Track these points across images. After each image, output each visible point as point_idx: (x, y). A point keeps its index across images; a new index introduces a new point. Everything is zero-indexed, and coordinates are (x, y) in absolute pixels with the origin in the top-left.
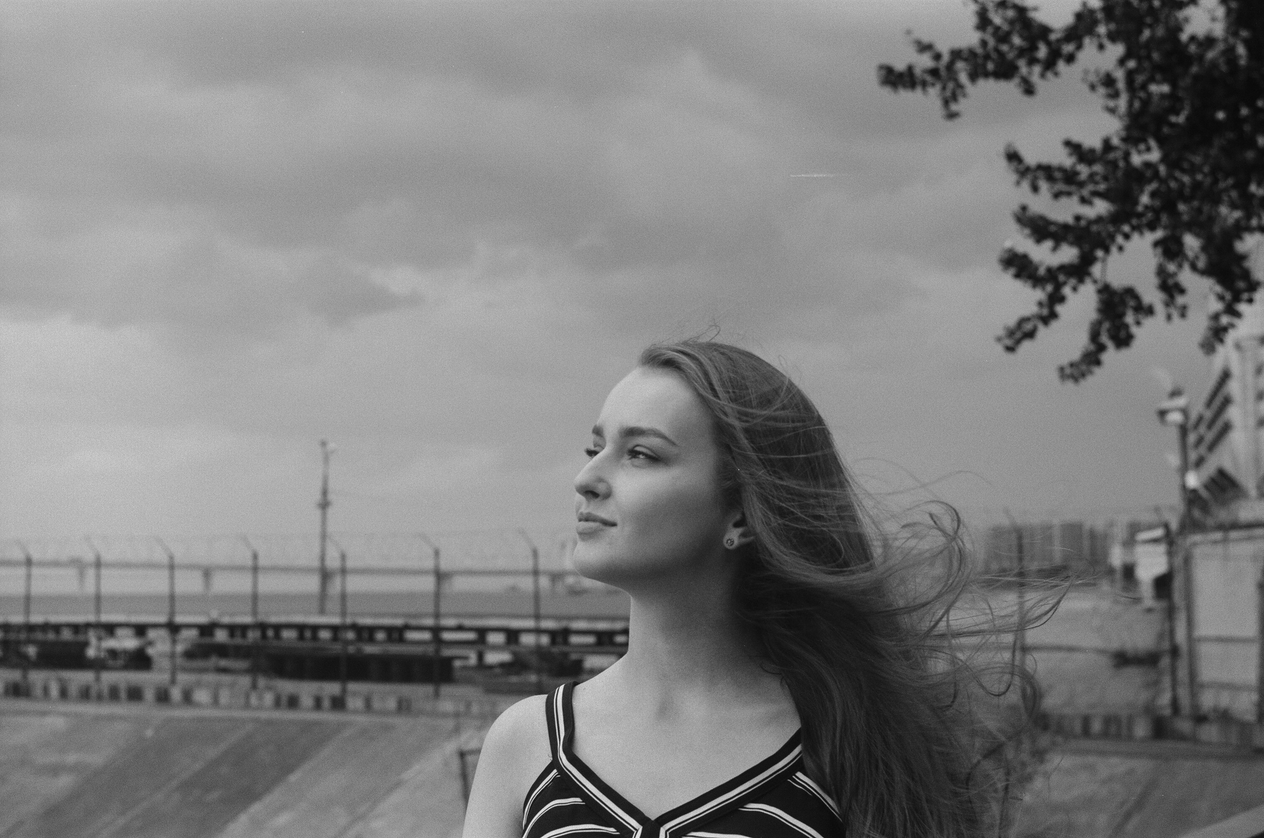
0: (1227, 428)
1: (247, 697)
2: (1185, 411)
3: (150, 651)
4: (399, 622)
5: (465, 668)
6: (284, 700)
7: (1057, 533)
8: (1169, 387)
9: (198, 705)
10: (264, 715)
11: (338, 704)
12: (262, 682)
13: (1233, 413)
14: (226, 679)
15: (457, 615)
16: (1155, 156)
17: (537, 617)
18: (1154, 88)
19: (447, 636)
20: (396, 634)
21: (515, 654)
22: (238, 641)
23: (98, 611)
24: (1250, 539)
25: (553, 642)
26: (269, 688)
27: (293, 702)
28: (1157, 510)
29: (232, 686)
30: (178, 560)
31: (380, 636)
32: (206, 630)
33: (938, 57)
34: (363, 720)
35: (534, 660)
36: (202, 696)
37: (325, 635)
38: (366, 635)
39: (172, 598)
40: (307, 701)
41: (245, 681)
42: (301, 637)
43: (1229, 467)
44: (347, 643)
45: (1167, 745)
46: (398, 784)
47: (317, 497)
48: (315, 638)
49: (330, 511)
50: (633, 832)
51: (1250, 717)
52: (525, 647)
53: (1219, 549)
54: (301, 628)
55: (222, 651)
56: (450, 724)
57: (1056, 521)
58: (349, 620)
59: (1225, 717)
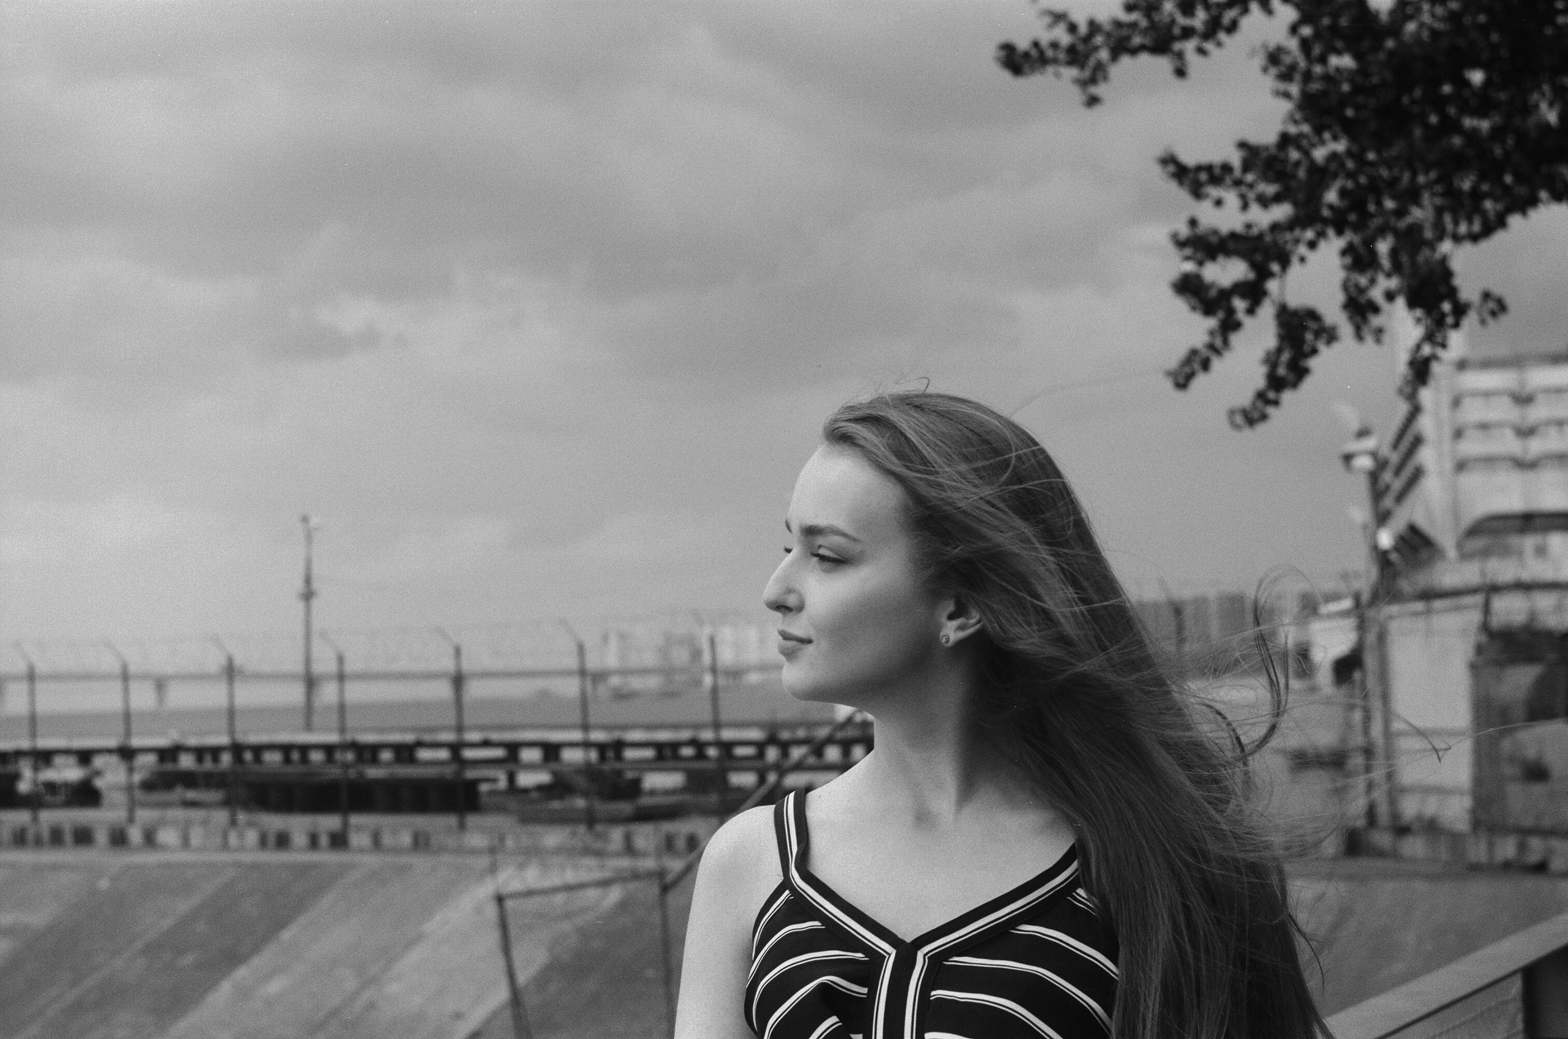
0: (1418, 474)
1: (225, 836)
2: (1374, 454)
3: (99, 783)
4: (409, 738)
5: (493, 793)
6: (272, 839)
7: (1213, 608)
8: (1355, 425)
9: (164, 848)
10: (248, 858)
11: (339, 841)
12: (242, 817)
13: (1426, 456)
14: (196, 814)
15: (481, 728)
16: (1340, 146)
17: (586, 727)
18: (1335, 61)
19: (469, 754)
20: (405, 753)
21: (555, 774)
22: (208, 765)
23: (33, 735)
24: (1458, 609)
25: (603, 757)
26: (250, 824)
27: (283, 841)
28: (1345, 576)
29: (205, 823)
30: (133, 669)
31: (386, 756)
32: (168, 754)
33: (1072, 28)
34: (372, 860)
35: (581, 782)
36: (168, 836)
37: (316, 757)
38: (367, 755)
39: (127, 716)
40: (299, 839)
41: (221, 816)
42: (287, 760)
43: (1422, 522)
44: (346, 766)
45: (1361, 864)
46: (419, 938)
47: (299, 585)
48: (304, 760)
49: (315, 603)
50: (885, 957)
51: (1462, 825)
52: (569, 765)
53: (1420, 623)
54: (286, 749)
55: (189, 780)
56: (484, 861)
57: (1212, 593)
58: (349, 737)
59: (1432, 827)
